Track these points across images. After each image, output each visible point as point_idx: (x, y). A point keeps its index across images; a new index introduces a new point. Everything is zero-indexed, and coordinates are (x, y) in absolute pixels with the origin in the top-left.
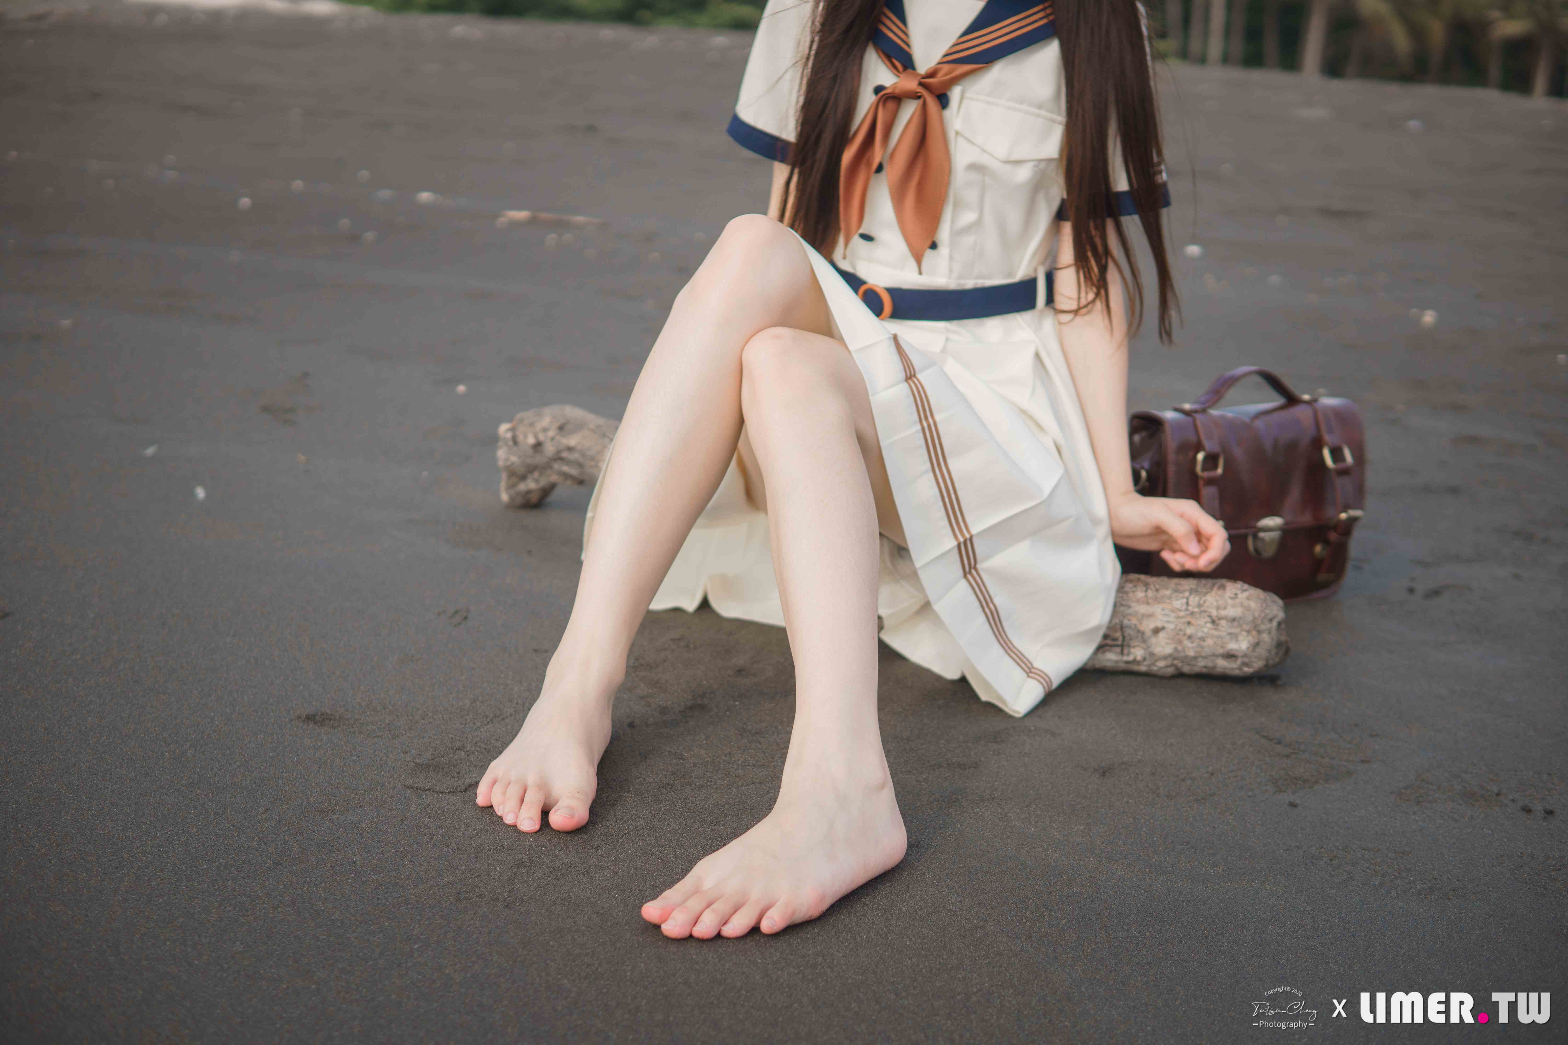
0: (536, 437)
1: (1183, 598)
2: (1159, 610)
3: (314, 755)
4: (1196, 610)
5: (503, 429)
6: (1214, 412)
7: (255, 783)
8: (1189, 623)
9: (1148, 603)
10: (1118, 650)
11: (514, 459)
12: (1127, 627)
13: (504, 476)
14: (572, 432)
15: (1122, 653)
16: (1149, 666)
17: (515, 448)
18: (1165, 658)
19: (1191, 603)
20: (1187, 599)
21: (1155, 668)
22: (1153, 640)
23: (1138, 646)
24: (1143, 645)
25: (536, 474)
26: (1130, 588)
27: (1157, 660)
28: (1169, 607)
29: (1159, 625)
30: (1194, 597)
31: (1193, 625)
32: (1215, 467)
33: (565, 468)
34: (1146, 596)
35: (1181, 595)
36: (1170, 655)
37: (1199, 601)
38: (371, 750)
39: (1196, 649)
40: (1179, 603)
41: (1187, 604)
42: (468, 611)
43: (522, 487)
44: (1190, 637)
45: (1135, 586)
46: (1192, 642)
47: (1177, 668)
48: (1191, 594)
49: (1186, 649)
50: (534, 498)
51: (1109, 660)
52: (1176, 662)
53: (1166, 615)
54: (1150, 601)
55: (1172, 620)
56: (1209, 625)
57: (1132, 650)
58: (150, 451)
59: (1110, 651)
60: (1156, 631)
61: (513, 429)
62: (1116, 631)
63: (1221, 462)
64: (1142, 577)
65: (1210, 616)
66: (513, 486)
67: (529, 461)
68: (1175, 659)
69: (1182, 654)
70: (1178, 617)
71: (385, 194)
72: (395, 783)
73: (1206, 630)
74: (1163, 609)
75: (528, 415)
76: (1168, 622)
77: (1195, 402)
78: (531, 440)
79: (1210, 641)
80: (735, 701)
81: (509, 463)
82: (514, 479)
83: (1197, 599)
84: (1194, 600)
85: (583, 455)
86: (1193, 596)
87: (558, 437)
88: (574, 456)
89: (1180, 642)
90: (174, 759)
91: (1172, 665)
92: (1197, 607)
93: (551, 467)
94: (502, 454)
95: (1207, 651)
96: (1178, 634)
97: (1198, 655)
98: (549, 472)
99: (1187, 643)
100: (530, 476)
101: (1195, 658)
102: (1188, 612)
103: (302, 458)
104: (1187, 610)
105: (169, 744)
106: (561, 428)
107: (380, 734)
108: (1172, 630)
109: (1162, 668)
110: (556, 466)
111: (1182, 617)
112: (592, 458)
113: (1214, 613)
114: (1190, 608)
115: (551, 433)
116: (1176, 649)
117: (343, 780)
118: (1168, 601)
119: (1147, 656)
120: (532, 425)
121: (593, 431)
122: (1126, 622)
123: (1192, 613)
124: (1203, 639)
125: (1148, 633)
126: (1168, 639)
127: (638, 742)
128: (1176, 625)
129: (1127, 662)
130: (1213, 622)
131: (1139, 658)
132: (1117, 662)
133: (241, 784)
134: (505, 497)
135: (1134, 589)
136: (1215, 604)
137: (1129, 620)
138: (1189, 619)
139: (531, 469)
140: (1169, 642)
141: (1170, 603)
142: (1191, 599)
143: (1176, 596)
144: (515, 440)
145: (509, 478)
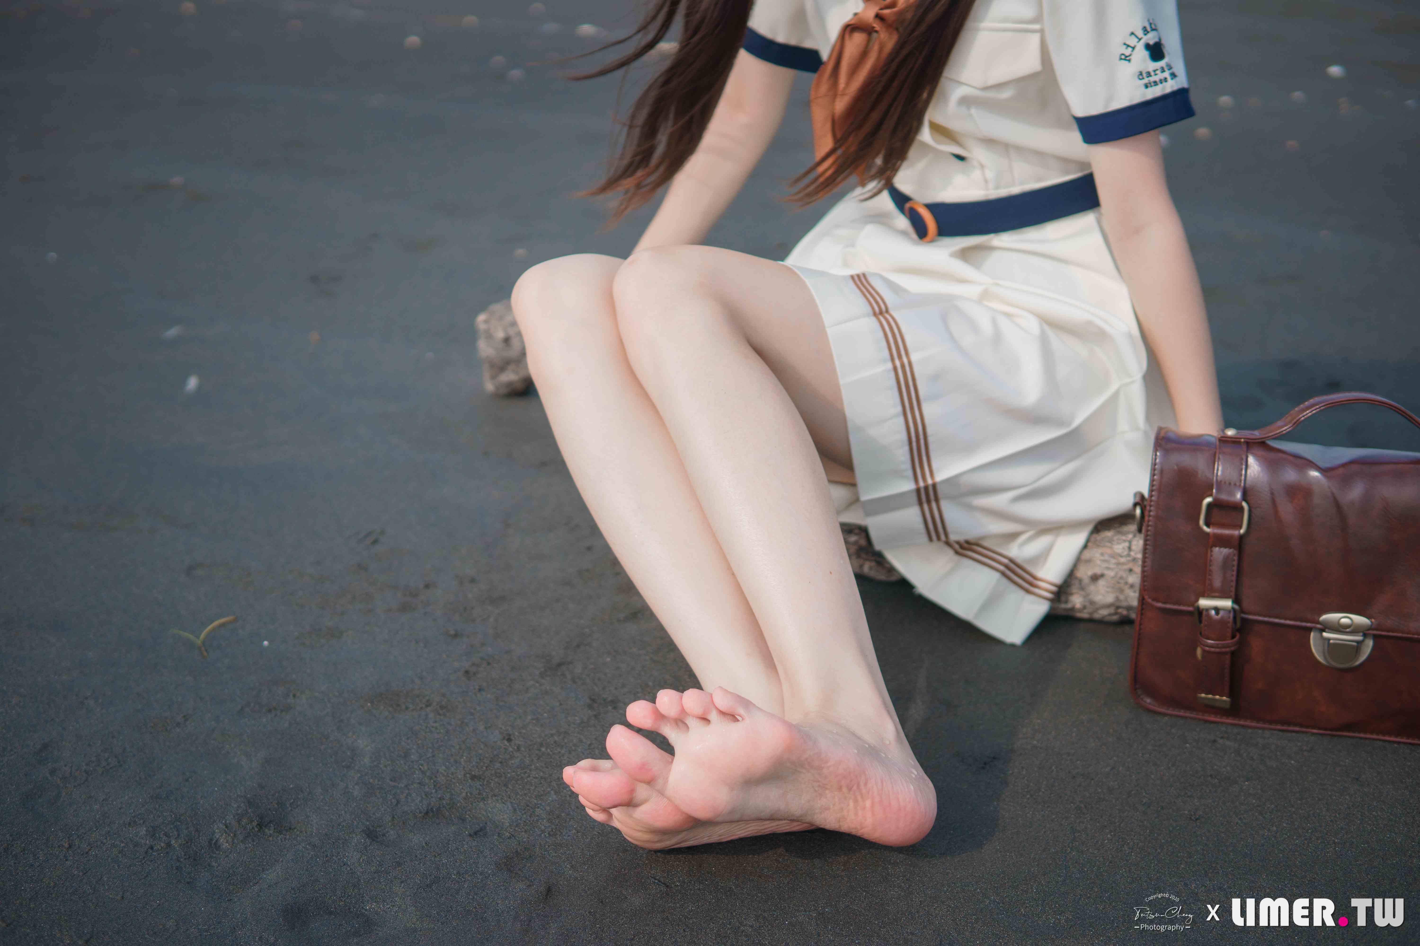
0: (505, 332)
1: (1125, 541)
2: (1098, 555)
5: (480, 319)
11: (492, 351)
13: (486, 367)
16: (1089, 615)
17: (491, 341)
18: (1107, 606)
19: (1134, 547)
20: (1130, 542)
21: (1097, 616)
22: (1092, 588)
23: (1076, 593)
24: (1081, 593)
27: (1097, 609)
28: (1109, 551)
29: (1098, 571)
30: (1138, 541)
31: (1135, 573)
35: (1124, 538)
40: (1120, 547)
41: (1130, 548)
43: (503, 378)
47: (1121, 617)
49: (1128, 600)
50: (517, 389)
52: (1119, 610)
53: (1105, 561)
55: (1112, 566)
57: (1069, 598)
60: (1095, 578)
61: (487, 322)
66: (495, 377)
67: (504, 353)
68: (1117, 607)
69: (1124, 605)
70: (1119, 564)
74: (1102, 554)
76: (1108, 568)
81: (488, 356)
82: (495, 371)
84: (1138, 544)
86: (1136, 539)
91: (1116, 613)
94: (482, 346)
96: (1119, 583)
100: (506, 369)
102: (1128, 558)
104: (1129, 555)
108: (1111, 578)
109: (1105, 616)
111: (1123, 564)
114: (1132, 553)
118: (1109, 544)
119: (1086, 605)
123: (1134, 559)
125: (1086, 580)
126: (1108, 587)
128: (1117, 573)
129: (1065, 610)
131: (1077, 606)
134: (490, 387)
138: (1130, 565)
139: (505, 363)
140: (1108, 590)
141: (1111, 548)
142: (1134, 543)
143: (1117, 539)
144: (489, 332)
145: (490, 368)
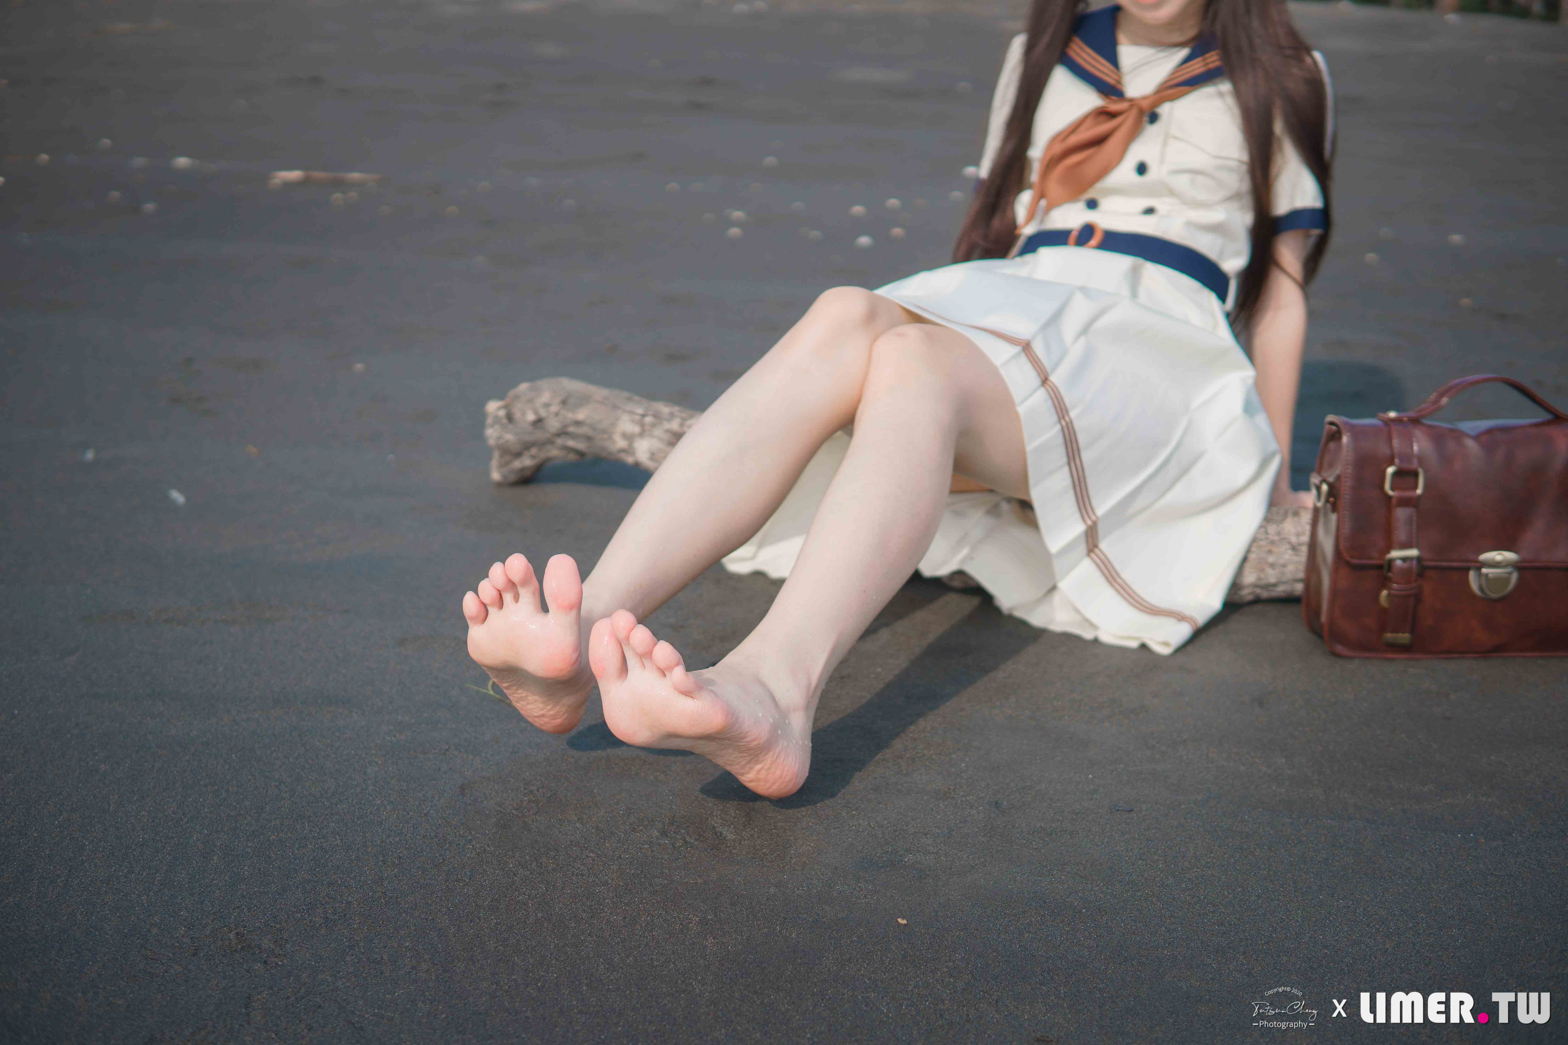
0: (536, 412)
4: (1276, 538)
5: (493, 406)
8: (1270, 552)
11: (509, 437)
13: (496, 454)
14: (578, 406)
17: (510, 426)
25: (534, 451)
31: (1274, 553)
33: (571, 443)
36: (1252, 584)
37: (1277, 530)
39: (1277, 576)
43: (517, 464)
44: (1272, 566)
46: (1274, 569)
47: (1258, 596)
50: (527, 476)
52: (1256, 590)
56: (1290, 552)
58: (89, 456)
61: (506, 407)
65: (1290, 543)
66: (507, 464)
67: (528, 438)
68: (1256, 587)
69: (1264, 582)
73: (1287, 557)
75: (523, 390)
78: (531, 417)
79: (1291, 568)
81: (502, 441)
82: (508, 458)
83: (1275, 526)
84: (1272, 529)
85: (594, 429)
87: (562, 412)
88: (582, 430)
89: (1262, 570)
93: (553, 443)
94: (492, 433)
95: (1289, 576)
98: (549, 447)
99: (1270, 571)
101: (1275, 585)
103: (252, 449)
106: (564, 402)
110: (560, 441)
112: (604, 431)
113: (1294, 540)
115: (554, 409)
120: (530, 401)
121: (601, 403)
124: (1284, 566)
130: (1294, 548)
134: (496, 476)
136: (1293, 530)
139: (527, 446)
144: (510, 418)
145: (501, 456)
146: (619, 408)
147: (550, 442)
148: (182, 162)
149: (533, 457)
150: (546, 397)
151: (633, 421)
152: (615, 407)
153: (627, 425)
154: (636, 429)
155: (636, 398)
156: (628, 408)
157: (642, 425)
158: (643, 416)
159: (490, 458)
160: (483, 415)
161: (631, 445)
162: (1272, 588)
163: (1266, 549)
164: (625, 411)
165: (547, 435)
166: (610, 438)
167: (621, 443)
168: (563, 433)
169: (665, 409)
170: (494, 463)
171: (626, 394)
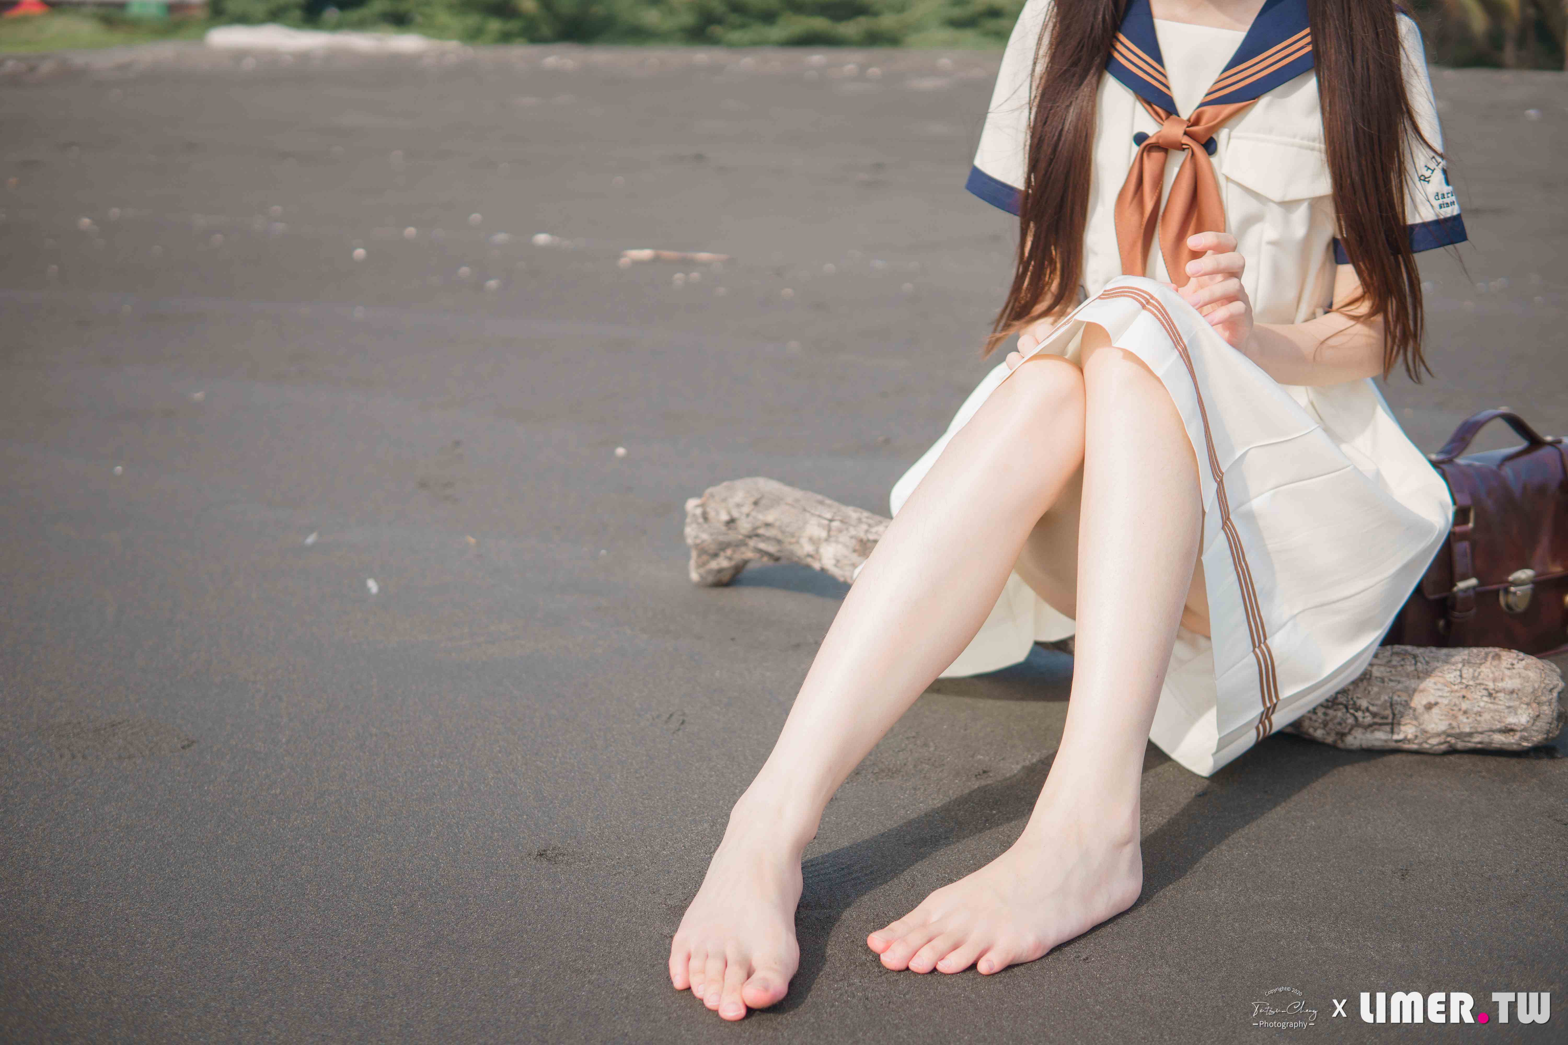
0: (729, 513)
1: (1456, 670)
2: (1431, 685)
3: (556, 901)
4: (1471, 683)
5: (692, 505)
6: (1461, 461)
7: (498, 939)
8: (1464, 697)
9: (1419, 678)
10: (1388, 728)
11: (705, 536)
12: (1397, 704)
13: (694, 554)
14: (768, 508)
15: (1392, 732)
16: (1420, 744)
17: (706, 526)
18: (1438, 735)
19: (1464, 676)
20: (1460, 671)
21: (1426, 746)
22: (1426, 716)
23: (1409, 723)
24: (1415, 722)
25: (729, 552)
26: (1399, 662)
27: (1429, 738)
28: (1441, 680)
29: (1432, 700)
30: (1468, 670)
31: (1468, 699)
32: (1465, 521)
33: (762, 546)
34: (1416, 670)
35: (1454, 667)
36: (1444, 732)
37: (1473, 674)
38: (615, 891)
39: (1472, 725)
40: (1451, 676)
41: (1461, 676)
42: (684, 714)
43: (714, 565)
44: (1465, 712)
45: (1403, 659)
46: (1468, 718)
47: (1451, 746)
48: (1464, 665)
49: (1461, 726)
50: (726, 577)
51: (1377, 739)
52: (1449, 739)
53: (1439, 690)
54: (1421, 675)
55: (1445, 695)
56: (1486, 699)
57: (1403, 728)
58: (311, 539)
59: (1379, 730)
60: (1429, 707)
61: (702, 505)
62: (1385, 709)
63: (1472, 515)
64: (1409, 648)
65: (1486, 689)
66: (704, 564)
67: (721, 538)
68: (1449, 735)
69: (1457, 731)
70: (1452, 691)
71: (501, 237)
72: (650, 932)
73: (1482, 704)
74: (1435, 683)
75: (719, 490)
76: (1442, 697)
77: (1442, 452)
78: (724, 517)
79: (1487, 716)
80: (991, 810)
81: (698, 541)
82: (705, 558)
83: (1471, 670)
84: (1468, 672)
85: (783, 532)
86: (1465, 668)
87: (754, 514)
88: (771, 533)
89: (1455, 717)
90: (404, 913)
91: (1445, 742)
92: (1472, 680)
93: (746, 545)
94: (691, 532)
95: (1484, 726)
96: (1452, 710)
97: (1473, 730)
98: (743, 549)
99: (1463, 719)
100: (722, 554)
101: (1470, 734)
102: (1462, 686)
103: (472, 540)
104: (1461, 683)
105: (396, 896)
106: (756, 503)
107: (621, 870)
108: (1446, 705)
109: (1434, 745)
110: (752, 543)
111: (1456, 691)
112: (793, 535)
113: (1491, 686)
114: (1464, 681)
115: (746, 509)
116: (1450, 724)
117: (593, 931)
118: (1440, 674)
119: (1419, 734)
120: (724, 500)
121: (792, 506)
122: (1395, 698)
123: (1467, 686)
124: (1479, 714)
125: (1420, 709)
126: (1442, 715)
127: (900, 866)
128: (1450, 700)
129: (1397, 741)
130: (1490, 695)
131: (1410, 736)
132: (1386, 741)
133: (483, 941)
134: (694, 576)
135: (1402, 663)
136: (1491, 675)
137: (1399, 696)
138: (1464, 692)
139: (723, 546)
140: (1443, 717)
141: (1442, 677)
142: (1465, 671)
143: (1448, 669)
144: (705, 517)
145: (699, 556)
146: (809, 512)
147: (742, 543)
148: (542, 238)
149: (730, 559)
150: (739, 496)
151: (819, 525)
152: (805, 510)
153: (814, 529)
154: (824, 534)
155: (828, 501)
156: (817, 513)
157: (829, 530)
158: (831, 520)
159: (688, 557)
160: (684, 514)
161: (817, 551)
162: (1467, 739)
163: (1461, 694)
164: (813, 515)
165: (740, 537)
166: (797, 542)
167: (808, 548)
168: (754, 534)
169: (853, 513)
170: (692, 563)
171: (820, 497)
